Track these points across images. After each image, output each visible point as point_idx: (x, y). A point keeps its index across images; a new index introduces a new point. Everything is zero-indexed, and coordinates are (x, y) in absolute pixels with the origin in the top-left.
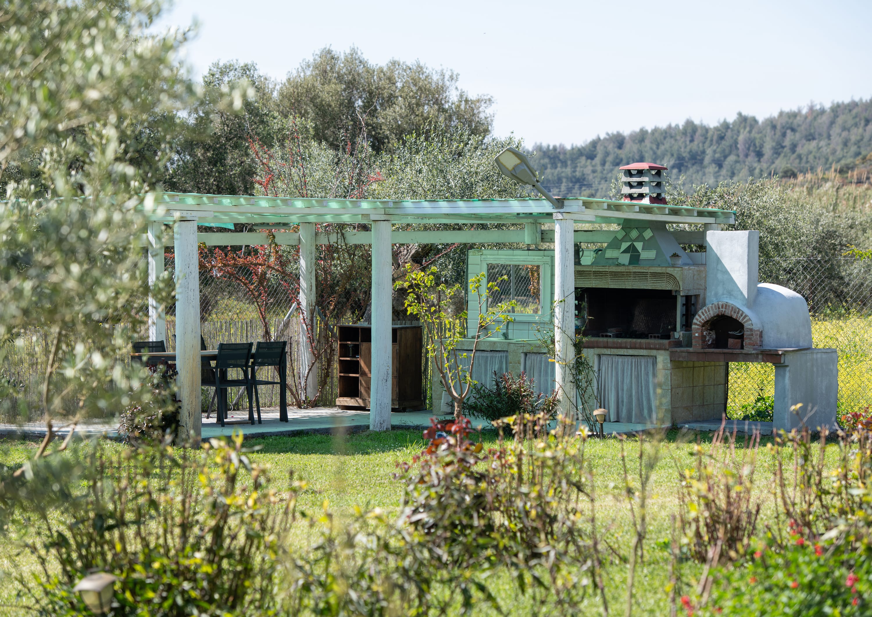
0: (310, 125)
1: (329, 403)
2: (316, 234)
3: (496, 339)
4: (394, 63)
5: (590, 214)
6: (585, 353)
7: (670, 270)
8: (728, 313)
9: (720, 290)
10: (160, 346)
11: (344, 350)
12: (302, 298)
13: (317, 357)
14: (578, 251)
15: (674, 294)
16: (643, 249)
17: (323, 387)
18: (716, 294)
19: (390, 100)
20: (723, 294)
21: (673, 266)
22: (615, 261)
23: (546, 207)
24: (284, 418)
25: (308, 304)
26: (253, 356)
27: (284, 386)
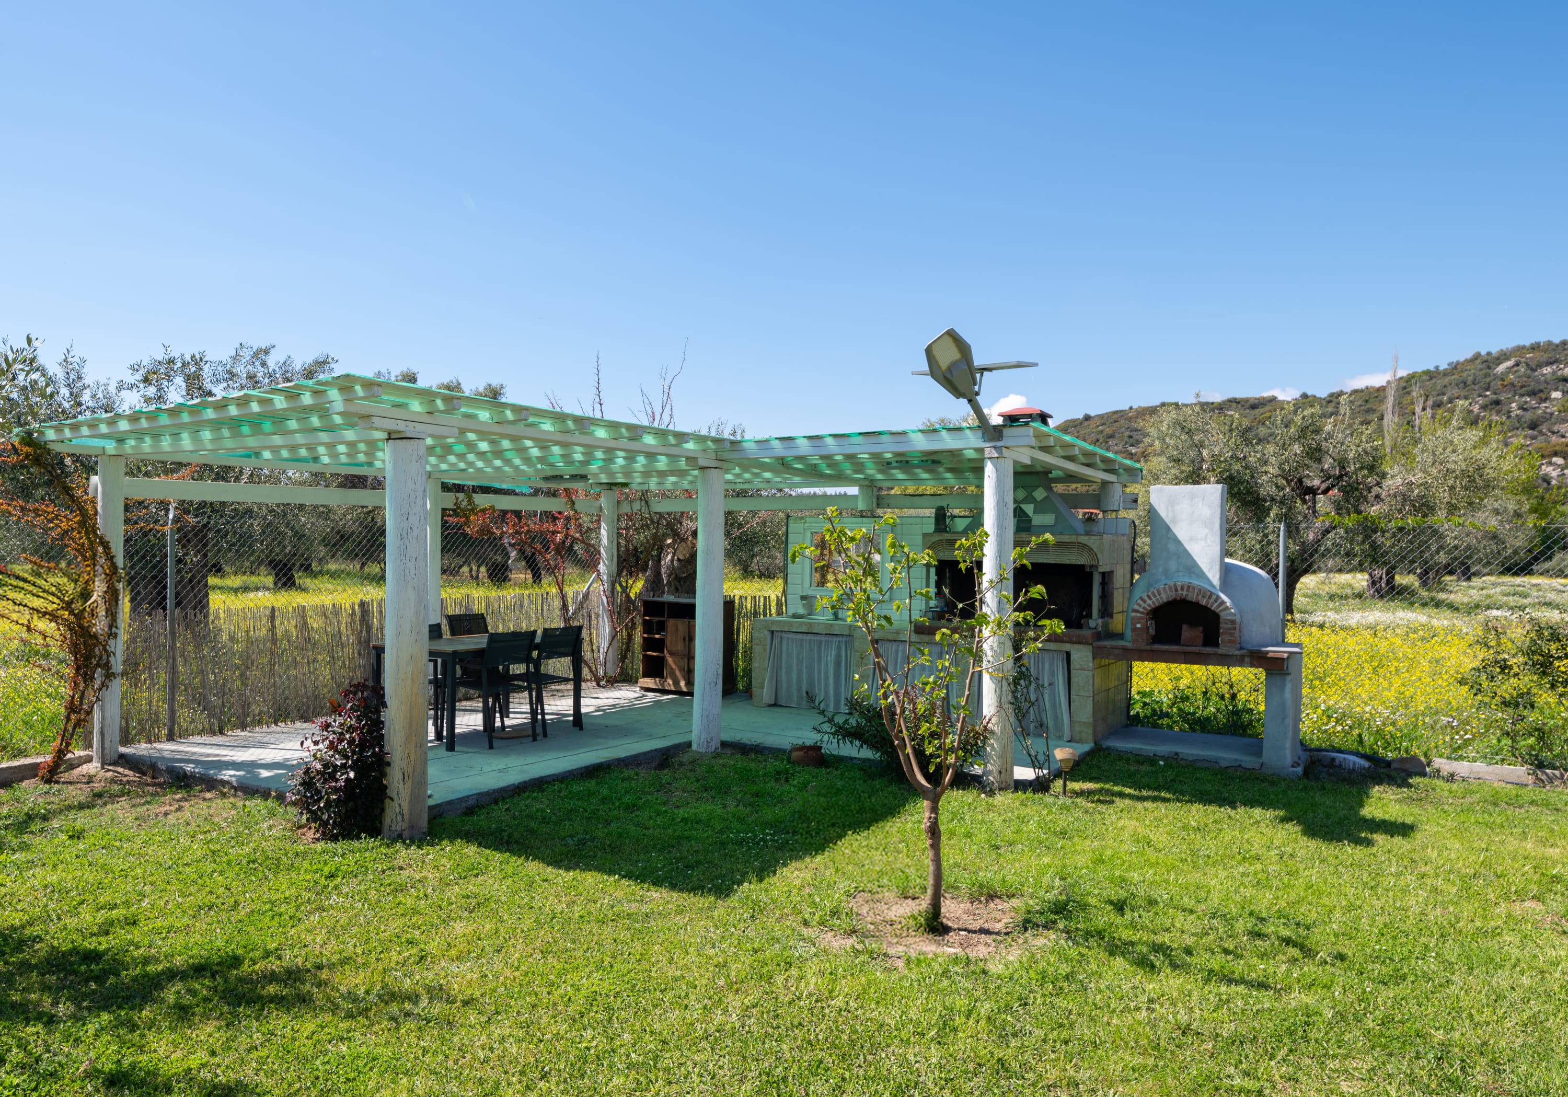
1: (631, 682)
2: (619, 502)
7: (1083, 539)
8: (1192, 597)
9: (1173, 565)
11: (648, 627)
12: (602, 568)
15: (1088, 570)
16: (1035, 512)
17: (623, 662)
18: (1166, 572)
20: (1178, 571)
21: (1088, 533)
25: (609, 575)
26: (537, 647)
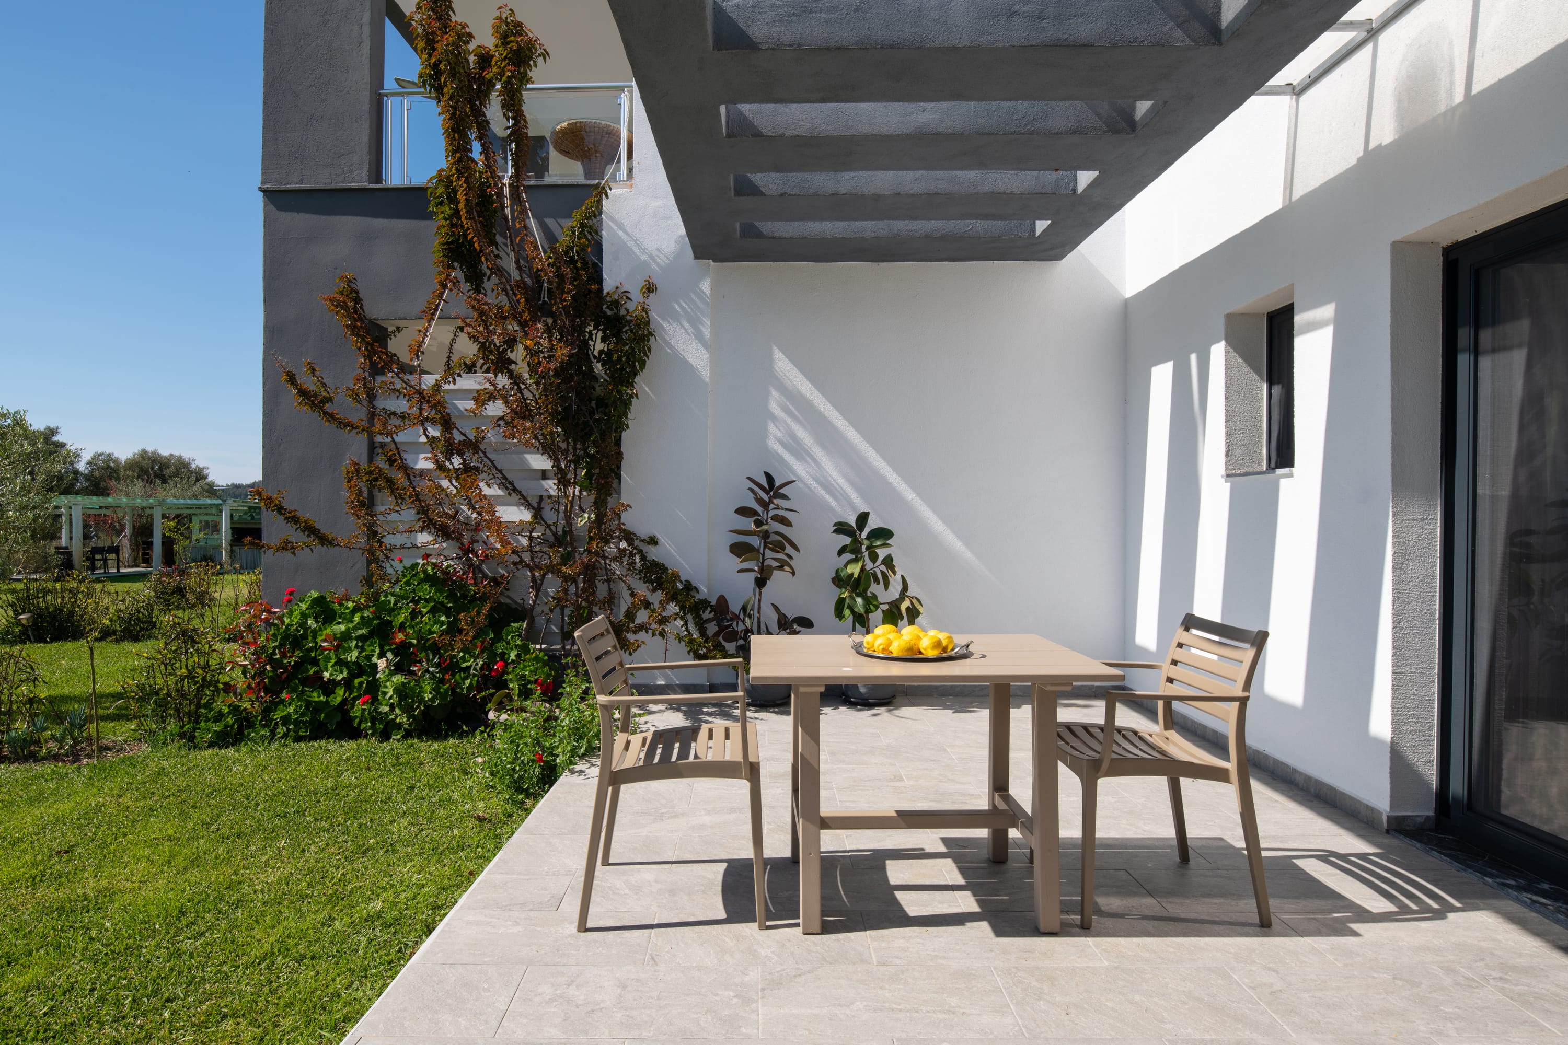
0: (136, 474)
1: (138, 566)
2: (133, 510)
3: (202, 544)
4: (171, 455)
5: (236, 504)
6: (234, 548)
10: (67, 548)
11: (144, 549)
12: (127, 532)
13: (132, 550)
14: (232, 516)
17: (135, 561)
19: (169, 467)
22: (246, 519)
23: (220, 502)
24: (118, 571)
25: (129, 534)
26: (106, 551)
27: (118, 560)
